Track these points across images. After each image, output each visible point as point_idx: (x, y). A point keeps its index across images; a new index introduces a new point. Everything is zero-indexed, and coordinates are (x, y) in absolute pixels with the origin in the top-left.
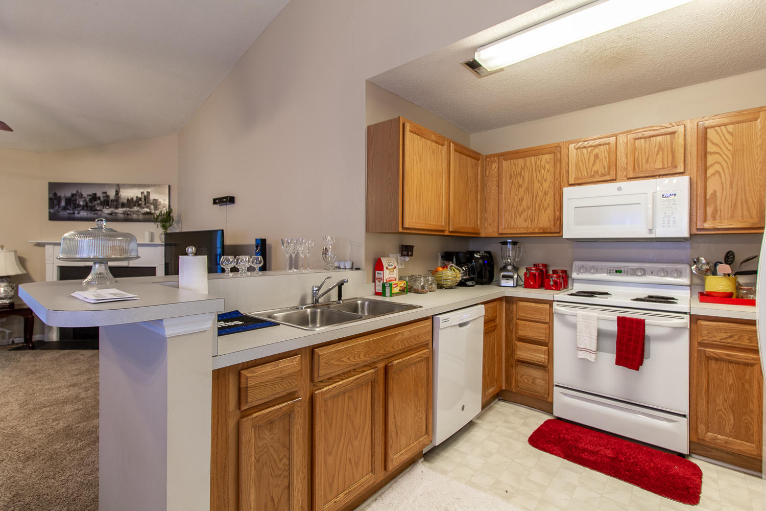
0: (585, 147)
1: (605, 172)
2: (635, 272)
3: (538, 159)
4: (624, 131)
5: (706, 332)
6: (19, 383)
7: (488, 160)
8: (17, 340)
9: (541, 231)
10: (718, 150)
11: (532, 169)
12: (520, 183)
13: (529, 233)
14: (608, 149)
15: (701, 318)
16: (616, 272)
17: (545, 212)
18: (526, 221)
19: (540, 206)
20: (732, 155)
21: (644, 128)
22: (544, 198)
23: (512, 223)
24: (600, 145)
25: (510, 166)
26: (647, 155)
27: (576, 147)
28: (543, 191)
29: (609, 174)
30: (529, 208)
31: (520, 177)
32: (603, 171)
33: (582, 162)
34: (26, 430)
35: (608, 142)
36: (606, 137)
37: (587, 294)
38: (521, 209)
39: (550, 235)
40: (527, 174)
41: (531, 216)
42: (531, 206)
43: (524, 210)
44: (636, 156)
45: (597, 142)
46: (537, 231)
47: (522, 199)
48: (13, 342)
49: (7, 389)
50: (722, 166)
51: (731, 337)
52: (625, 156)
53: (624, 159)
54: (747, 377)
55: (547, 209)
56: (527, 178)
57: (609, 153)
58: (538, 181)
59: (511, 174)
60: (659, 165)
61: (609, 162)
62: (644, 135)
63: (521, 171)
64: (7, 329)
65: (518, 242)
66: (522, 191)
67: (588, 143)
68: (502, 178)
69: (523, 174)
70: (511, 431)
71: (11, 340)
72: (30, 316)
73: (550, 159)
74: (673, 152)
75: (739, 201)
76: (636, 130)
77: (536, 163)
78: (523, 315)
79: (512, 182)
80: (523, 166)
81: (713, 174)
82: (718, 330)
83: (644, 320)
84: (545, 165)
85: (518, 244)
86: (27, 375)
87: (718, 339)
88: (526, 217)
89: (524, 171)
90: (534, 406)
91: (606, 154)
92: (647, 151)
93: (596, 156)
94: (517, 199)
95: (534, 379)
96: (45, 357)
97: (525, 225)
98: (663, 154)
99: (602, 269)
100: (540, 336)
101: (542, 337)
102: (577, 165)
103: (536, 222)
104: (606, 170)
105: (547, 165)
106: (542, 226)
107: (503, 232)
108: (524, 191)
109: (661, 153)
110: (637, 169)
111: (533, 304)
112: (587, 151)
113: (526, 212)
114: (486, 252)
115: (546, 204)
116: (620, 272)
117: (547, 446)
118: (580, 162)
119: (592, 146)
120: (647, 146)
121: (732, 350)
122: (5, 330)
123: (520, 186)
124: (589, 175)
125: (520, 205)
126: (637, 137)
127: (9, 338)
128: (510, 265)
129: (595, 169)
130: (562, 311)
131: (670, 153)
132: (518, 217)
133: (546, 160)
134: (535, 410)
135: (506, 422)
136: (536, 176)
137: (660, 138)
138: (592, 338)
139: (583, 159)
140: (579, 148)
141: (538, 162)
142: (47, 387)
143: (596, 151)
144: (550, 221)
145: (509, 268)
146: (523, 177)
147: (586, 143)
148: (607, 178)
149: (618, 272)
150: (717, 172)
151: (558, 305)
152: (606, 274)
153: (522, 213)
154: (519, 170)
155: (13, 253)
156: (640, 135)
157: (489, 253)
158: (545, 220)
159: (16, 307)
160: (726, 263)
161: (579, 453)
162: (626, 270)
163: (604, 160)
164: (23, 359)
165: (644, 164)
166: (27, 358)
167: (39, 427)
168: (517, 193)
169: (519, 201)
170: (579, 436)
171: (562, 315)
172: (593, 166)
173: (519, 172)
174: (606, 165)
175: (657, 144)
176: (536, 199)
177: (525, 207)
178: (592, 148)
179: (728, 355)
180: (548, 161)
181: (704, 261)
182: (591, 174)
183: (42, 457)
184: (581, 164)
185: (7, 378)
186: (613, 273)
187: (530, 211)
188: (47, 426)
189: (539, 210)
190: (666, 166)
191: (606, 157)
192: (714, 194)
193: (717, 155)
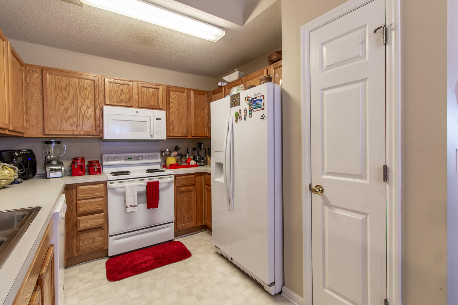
0: (115, 83)
1: (127, 101)
2: (138, 158)
3: (81, 82)
4: (136, 80)
5: (179, 182)
7: (28, 68)
9: (86, 134)
10: (173, 102)
11: (76, 88)
12: (66, 95)
13: (75, 135)
14: (128, 87)
15: (177, 176)
16: (129, 159)
17: (88, 121)
18: (72, 126)
19: (83, 115)
20: (178, 105)
21: (145, 82)
22: (87, 110)
23: (59, 126)
24: (124, 84)
25: (54, 80)
26: (147, 96)
27: (110, 81)
28: (86, 106)
29: (129, 102)
30: (74, 116)
31: (66, 91)
32: (126, 100)
33: (114, 92)
35: (128, 84)
36: (127, 81)
37: (124, 174)
38: (67, 116)
39: (92, 137)
40: (71, 90)
41: (76, 122)
42: (76, 115)
43: (70, 118)
44: (143, 95)
45: (123, 82)
46: (82, 133)
47: (68, 109)
50: (175, 109)
51: (186, 181)
52: (137, 95)
53: (136, 96)
54: (191, 196)
55: (89, 119)
56: (71, 94)
57: (129, 90)
58: (82, 97)
59: (56, 87)
60: (152, 104)
61: (129, 96)
62: (146, 86)
63: (66, 87)
65: (61, 142)
66: (67, 102)
67: (117, 81)
68: (47, 89)
69: (68, 89)
70: (91, 284)
73: (91, 84)
74: (158, 98)
75: (180, 125)
76: (142, 82)
77: (79, 84)
78: (82, 196)
79: (58, 94)
80: (68, 84)
81: (172, 112)
82: (182, 179)
83: (159, 181)
84: (87, 87)
85: (61, 143)
87: (182, 184)
88: (72, 123)
89: (69, 87)
90: (91, 259)
91: (128, 91)
92: (147, 94)
93: (122, 90)
94: (62, 108)
95: (94, 239)
97: (72, 128)
98: (154, 98)
99: (121, 158)
100: (98, 207)
101: (100, 207)
102: (110, 93)
103: (81, 127)
104: (128, 100)
105: (88, 88)
106: (86, 130)
107: (49, 133)
108: (70, 103)
109: (153, 97)
110: (143, 103)
111: (91, 186)
112: (117, 86)
113: (71, 119)
114: (28, 150)
115: (88, 115)
116: (131, 159)
117: (123, 275)
118: (112, 91)
119: (119, 84)
120: (147, 92)
121: (186, 187)
123: (65, 98)
124: (118, 101)
125: (66, 113)
126: (143, 86)
128: (55, 160)
129: (121, 98)
130: (114, 186)
131: (157, 98)
132: (64, 122)
133: (87, 84)
134: (92, 261)
135: (81, 280)
136: (80, 93)
137: (152, 90)
138: (135, 198)
139: (114, 90)
140: (111, 82)
141: (81, 84)
143: (122, 87)
144: (92, 127)
145: (54, 162)
146: (68, 92)
147: (116, 80)
148: (129, 105)
149: (130, 159)
150: (173, 111)
151: (111, 183)
152: (123, 161)
153: (68, 119)
154: (64, 85)
156: (144, 85)
157: (31, 151)
158: (87, 127)
160: (175, 151)
161: (140, 267)
162: (134, 157)
163: (126, 93)
165: (146, 102)
168: (62, 103)
169: (65, 110)
170: (131, 259)
171: (113, 189)
172: (120, 96)
173: (64, 87)
174: (127, 97)
175: (152, 92)
176: (80, 110)
177: (71, 115)
178: (120, 85)
179: (186, 189)
180: (89, 85)
181: (168, 151)
182: (119, 100)
184: (113, 93)
186: (127, 159)
187: (75, 118)
189: (83, 119)
190: (155, 104)
191: (127, 93)
192: (173, 120)
193: (173, 104)
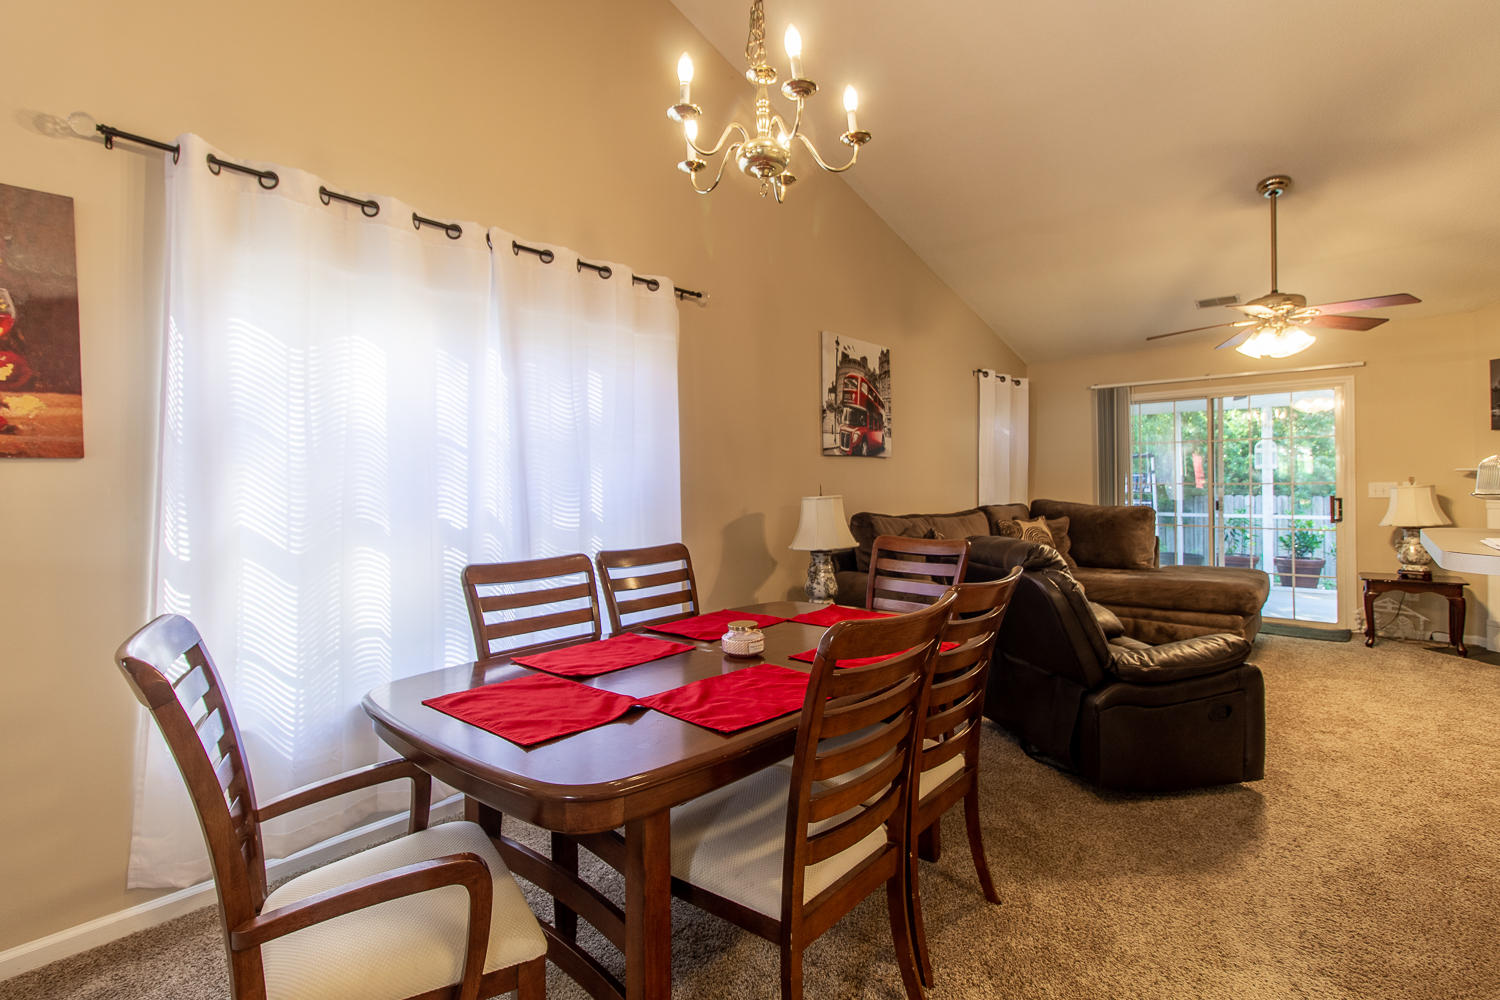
6: (1439, 698)
8: (1438, 637)
34: (1447, 761)
48: (1431, 638)
49: (1420, 700)
64: (1423, 615)
71: (1428, 634)
72: (1459, 599)
86: (1453, 691)
96: (1484, 673)
122: (1419, 615)
127: (1425, 630)
142: (1485, 718)
155: (1428, 489)
159: (1435, 580)
164: (1446, 666)
166: (1453, 665)
167: (1468, 766)
183: (1468, 803)
185: (1420, 685)
188: (1480, 770)
